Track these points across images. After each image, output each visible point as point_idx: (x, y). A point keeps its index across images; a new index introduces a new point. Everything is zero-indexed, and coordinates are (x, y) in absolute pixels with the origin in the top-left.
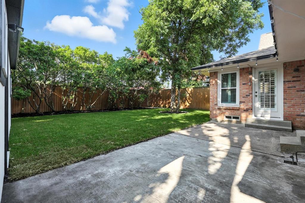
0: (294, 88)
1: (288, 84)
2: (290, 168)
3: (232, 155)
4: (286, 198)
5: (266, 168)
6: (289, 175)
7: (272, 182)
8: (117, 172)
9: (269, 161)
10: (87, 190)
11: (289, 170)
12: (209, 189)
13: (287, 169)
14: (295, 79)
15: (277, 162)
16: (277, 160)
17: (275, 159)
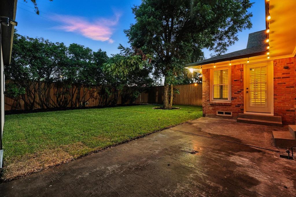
0: (284, 84)
1: (278, 80)
2: (288, 163)
3: (228, 150)
4: (289, 194)
5: (264, 163)
6: (288, 170)
7: (273, 178)
8: (116, 169)
9: (266, 156)
10: (86, 190)
11: (287, 165)
12: (212, 186)
13: (285, 164)
14: (285, 76)
15: (274, 157)
16: (273, 155)
17: (271, 154)
